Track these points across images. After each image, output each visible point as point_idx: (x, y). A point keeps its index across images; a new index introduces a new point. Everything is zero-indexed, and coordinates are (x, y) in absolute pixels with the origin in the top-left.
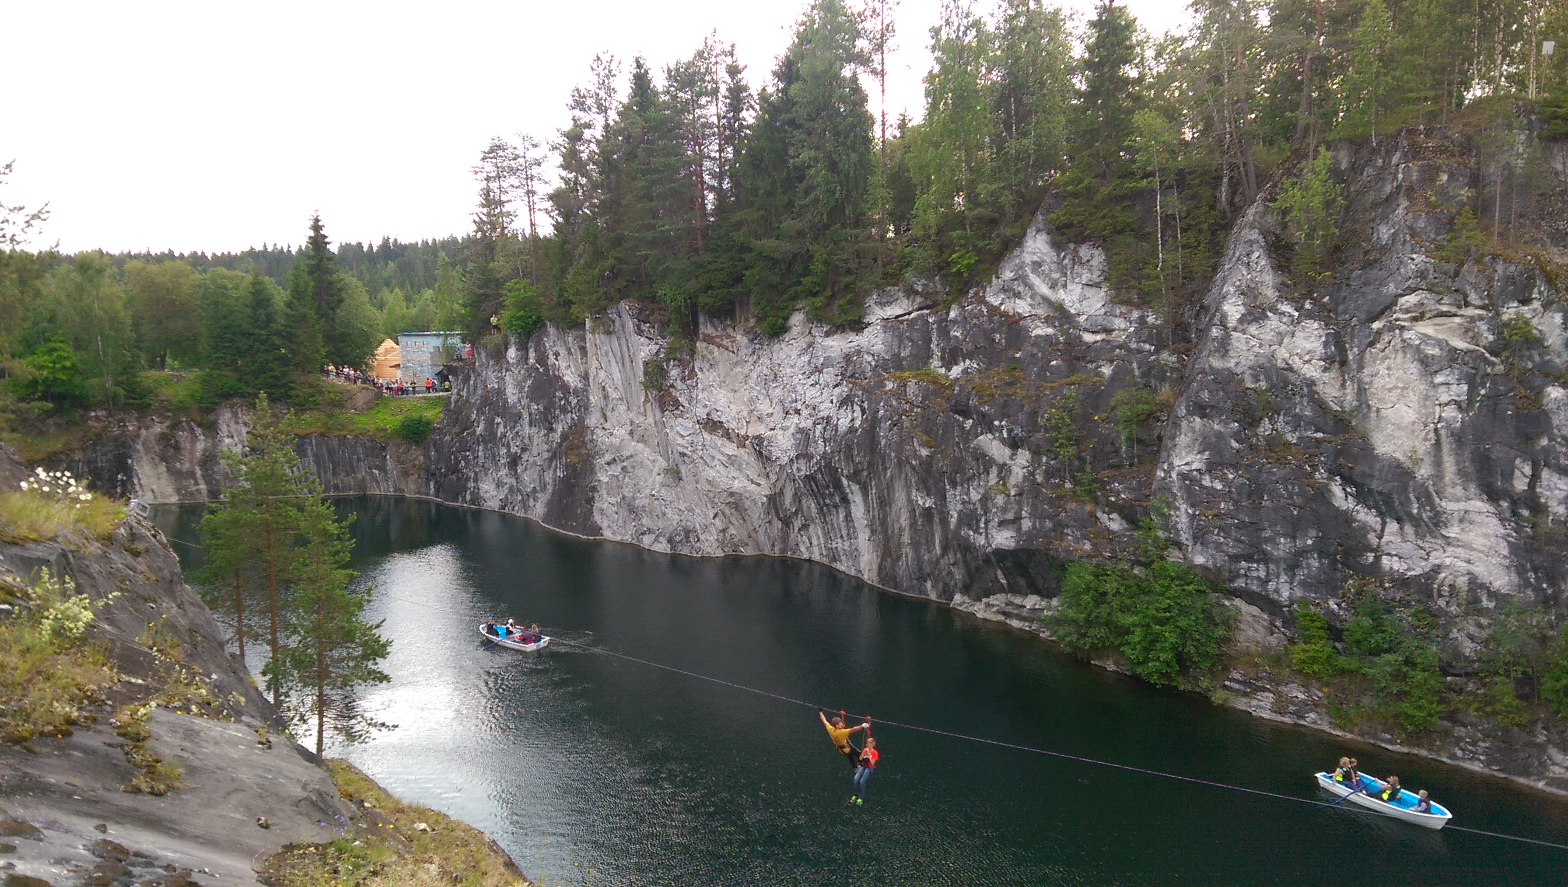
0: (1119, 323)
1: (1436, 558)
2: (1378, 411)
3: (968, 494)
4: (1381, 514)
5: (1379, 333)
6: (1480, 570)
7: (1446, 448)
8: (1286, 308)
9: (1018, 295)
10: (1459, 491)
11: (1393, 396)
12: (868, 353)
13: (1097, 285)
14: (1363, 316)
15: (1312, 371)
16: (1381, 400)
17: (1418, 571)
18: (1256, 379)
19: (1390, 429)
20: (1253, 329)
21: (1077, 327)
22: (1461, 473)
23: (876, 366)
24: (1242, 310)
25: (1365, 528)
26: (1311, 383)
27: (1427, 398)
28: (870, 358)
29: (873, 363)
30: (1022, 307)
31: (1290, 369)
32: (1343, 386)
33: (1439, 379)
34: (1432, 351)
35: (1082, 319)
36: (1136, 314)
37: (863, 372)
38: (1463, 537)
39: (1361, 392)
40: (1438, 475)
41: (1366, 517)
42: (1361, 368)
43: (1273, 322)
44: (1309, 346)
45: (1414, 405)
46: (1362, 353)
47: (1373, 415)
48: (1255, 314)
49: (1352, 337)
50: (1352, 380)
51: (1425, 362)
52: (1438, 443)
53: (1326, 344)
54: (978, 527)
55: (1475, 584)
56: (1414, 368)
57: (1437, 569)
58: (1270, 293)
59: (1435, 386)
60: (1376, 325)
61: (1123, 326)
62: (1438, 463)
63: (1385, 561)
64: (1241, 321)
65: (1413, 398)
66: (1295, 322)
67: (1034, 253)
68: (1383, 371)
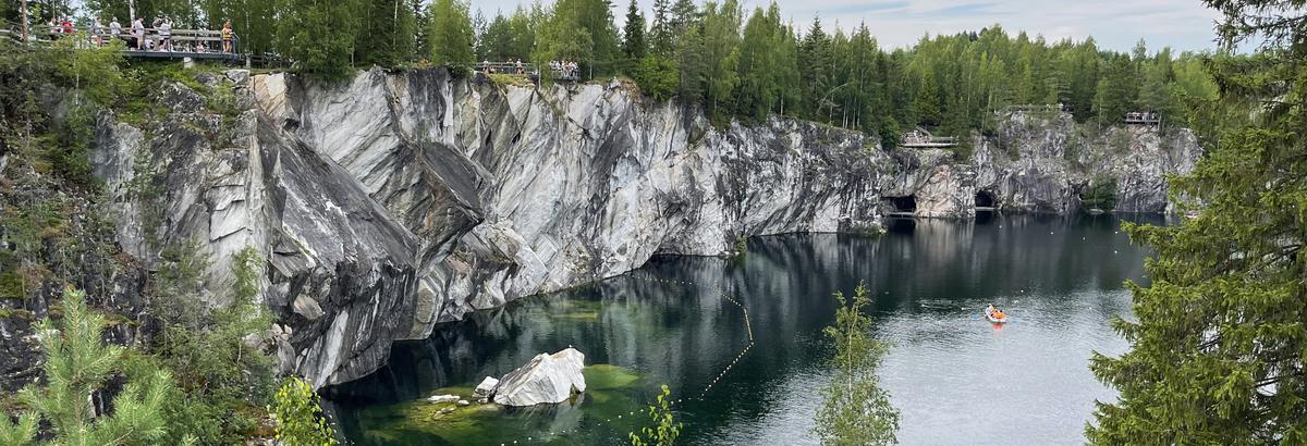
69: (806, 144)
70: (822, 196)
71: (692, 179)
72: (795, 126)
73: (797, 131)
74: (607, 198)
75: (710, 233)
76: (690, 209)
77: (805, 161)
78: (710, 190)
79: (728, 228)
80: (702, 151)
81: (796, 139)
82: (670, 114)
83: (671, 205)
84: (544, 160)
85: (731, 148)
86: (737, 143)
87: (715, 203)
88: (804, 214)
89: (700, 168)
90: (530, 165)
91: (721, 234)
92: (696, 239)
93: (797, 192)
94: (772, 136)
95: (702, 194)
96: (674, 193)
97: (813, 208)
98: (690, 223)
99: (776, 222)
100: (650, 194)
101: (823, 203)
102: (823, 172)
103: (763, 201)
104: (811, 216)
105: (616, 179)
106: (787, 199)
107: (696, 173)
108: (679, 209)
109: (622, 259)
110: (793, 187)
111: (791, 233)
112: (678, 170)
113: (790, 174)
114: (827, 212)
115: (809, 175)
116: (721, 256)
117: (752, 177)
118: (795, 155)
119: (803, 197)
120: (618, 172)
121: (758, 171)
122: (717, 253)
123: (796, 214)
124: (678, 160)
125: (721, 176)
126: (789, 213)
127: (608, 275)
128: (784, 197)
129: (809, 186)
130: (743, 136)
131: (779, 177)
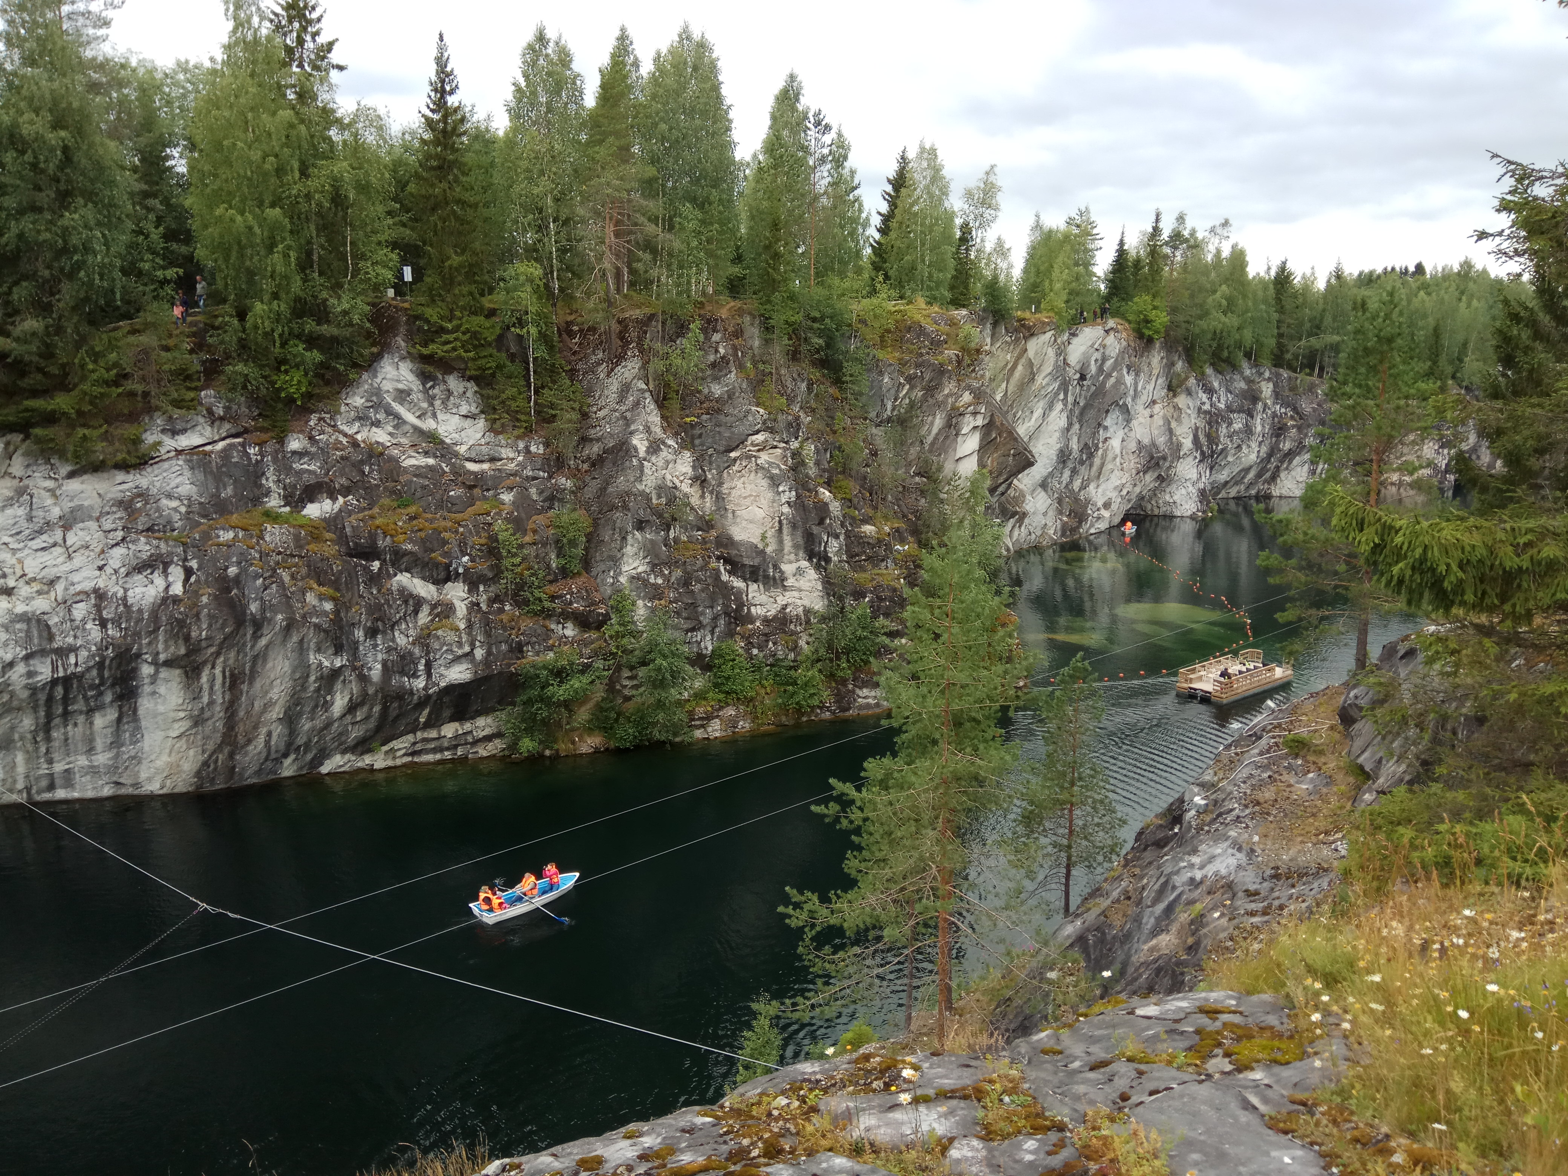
0: (507, 453)
1: (781, 600)
2: (734, 512)
3: (393, 640)
4: (745, 580)
5: (735, 460)
6: (807, 602)
7: (785, 530)
8: (670, 442)
9: (377, 424)
10: (792, 557)
11: (748, 501)
12: (170, 496)
13: (473, 417)
14: (722, 449)
15: (685, 487)
16: (738, 505)
17: (772, 612)
18: (659, 497)
19: (744, 523)
20: (653, 459)
21: (456, 455)
22: (796, 546)
23: (188, 513)
24: (646, 443)
25: (739, 592)
26: (686, 496)
27: (774, 501)
28: (174, 504)
29: (183, 509)
30: (381, 436)
31: (676, 488)
32: (703, 497)
33: (781, 489)
34: (776, 471)
35: (462, 449)
36: (521, 445)
37: (169, 522)
38: (796, 584)
39: (719, 498)
40: (780, 550)
41: (738, 583)
42: (721, 484)
43: (664, 453)
44: (684, 470)
45: (765, 507)
46: (720, 473)
47: (730, 515)
48: (654, 447)
49: (710, 463)
50: (711, 493)
51: (772, 478)
52: (780, 530)
53: (694, 468)
54: (416, 671)
55: (807, 611)
56: (765, 483)
57: (785, 607)
58: (658, 431)
59: (779, 493)
60: (733, 455)
61: (511, 455)
62: (781, 542)
63: (753, 609)
64: (648, 452)
65: (764, 502)
66: (677, 453)
67: (398, 381)
68: (739, 484)
69: (1277, 394)
70: (1290, 455)
71: (1171, 431)
72: (1267, 374)
73: (1269, 379)
74: (1097, 448)
75: (1184, 491)
76: (1167, 464)
77: (1274, 415)
78: (1187, 443)
79: (1201, 486)
80: (1182, 400)
81: (1267, 389)
82: (1156, 359)
83: (1152, 458)
84: (1050, 406)
85: (1204, 397)
86: (1210, 391)
87: (1190, 459)
88: (1268, 475)
89: (1179, 420)
90: (1038, 413)
91: (1193, 491)
92: (1167, 497)
93: (1264, 449)
94: (1243, 385)
95: (1179, 446)
96: (1153, 444)
97: (1278, 468)
98: (1163, 480)
99: (1236, 483)
100: (1133, 446)
101: (1290, 462)
102: (1293, 426)
103: (1230, 459)
104: (1274, 478)
105: (1106, 428)
106: (1253, 457)
107: (1174, 425)
108: (1158, 464)
109: (1106, 514)
110: (1260, 443)
111: (1250, 497)
112: (1159, 421)
113: (1259, 428)
114: (1293, 473)
115: (1279, 430)
116: (1193, 517)
117: (1223, 430)
118: (1265, 406)
119: (1270, 455)
120: (1108, 422)
121: (1230, 424)
122: (1189, 513)
123: (1259, 475)
124: (1157, 408)
125: (1197, 429)
126: (1251, 475)
127: (1093, 531)
128: (1251, 454)
129: (1277, 443)
130: (1216, 384)
131: (1248, 431)
